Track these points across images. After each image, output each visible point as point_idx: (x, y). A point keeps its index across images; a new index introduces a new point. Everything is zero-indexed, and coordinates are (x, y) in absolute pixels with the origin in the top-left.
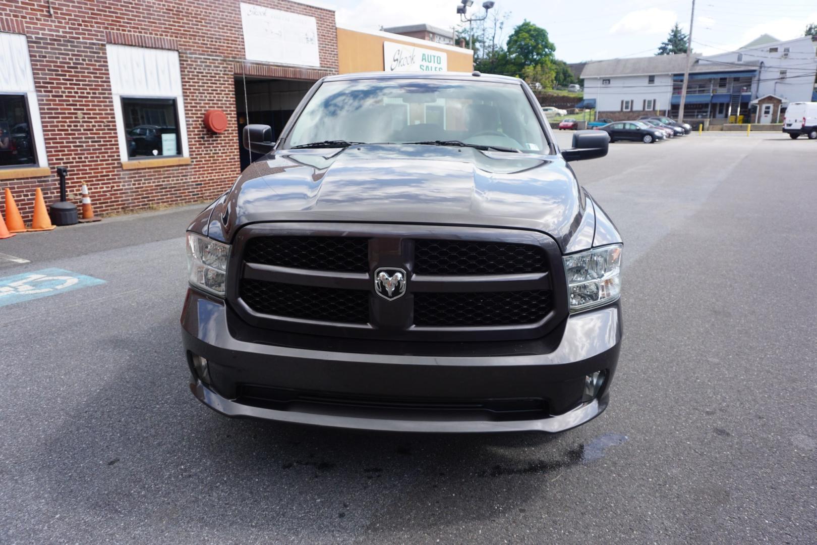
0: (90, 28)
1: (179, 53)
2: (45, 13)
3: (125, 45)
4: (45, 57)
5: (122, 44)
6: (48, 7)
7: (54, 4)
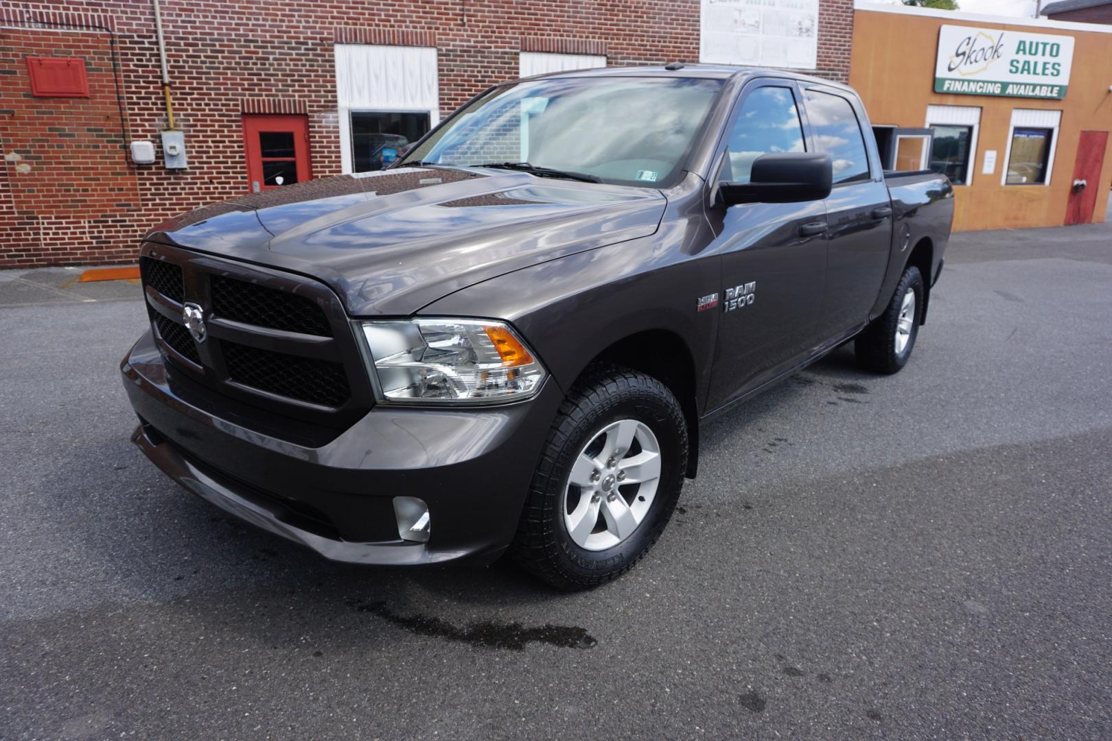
0: (504, 35)
1: (608, 58)
2: (459, 22)
3: (542, 52)
4: (453, 70)
5: (538, 51)
6: (463, 15)
7: (470, 10)
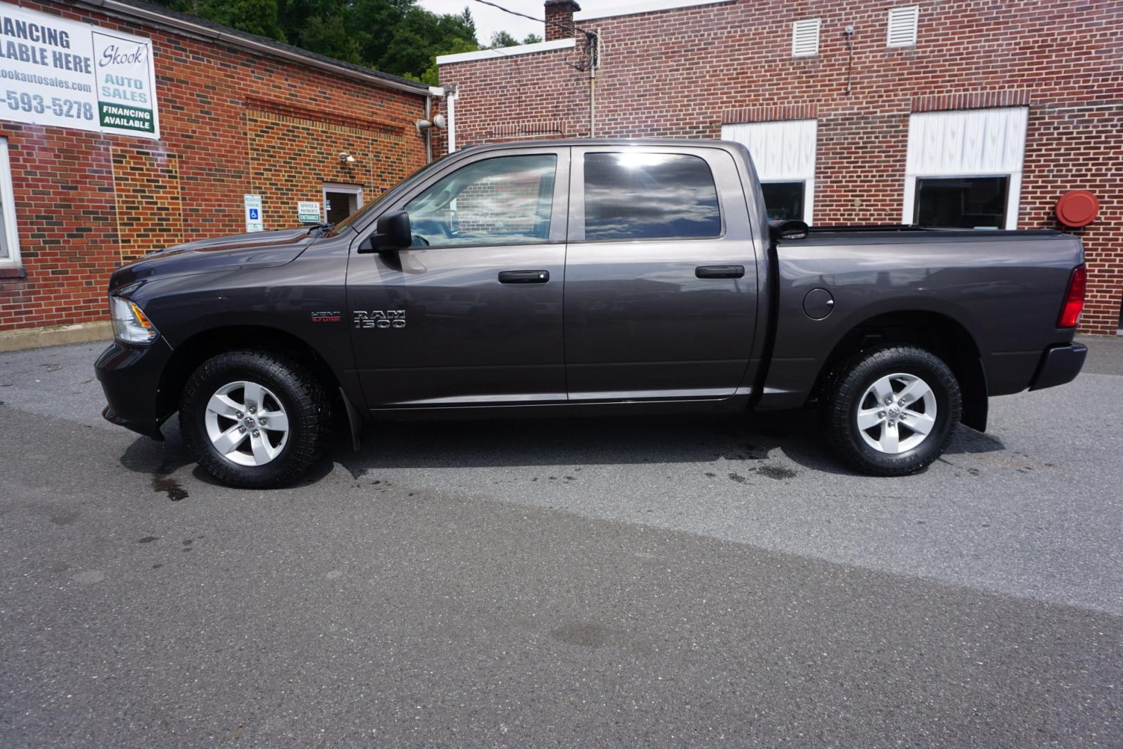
0: (893, 98)
1: (1030, 108)
2: (843, 91)
3: (938, 110)
4: (832, 139)
5: (933, 111)
6: (847, 84)
7: (856, 78)
